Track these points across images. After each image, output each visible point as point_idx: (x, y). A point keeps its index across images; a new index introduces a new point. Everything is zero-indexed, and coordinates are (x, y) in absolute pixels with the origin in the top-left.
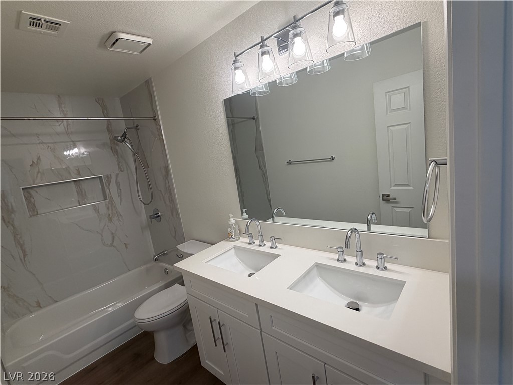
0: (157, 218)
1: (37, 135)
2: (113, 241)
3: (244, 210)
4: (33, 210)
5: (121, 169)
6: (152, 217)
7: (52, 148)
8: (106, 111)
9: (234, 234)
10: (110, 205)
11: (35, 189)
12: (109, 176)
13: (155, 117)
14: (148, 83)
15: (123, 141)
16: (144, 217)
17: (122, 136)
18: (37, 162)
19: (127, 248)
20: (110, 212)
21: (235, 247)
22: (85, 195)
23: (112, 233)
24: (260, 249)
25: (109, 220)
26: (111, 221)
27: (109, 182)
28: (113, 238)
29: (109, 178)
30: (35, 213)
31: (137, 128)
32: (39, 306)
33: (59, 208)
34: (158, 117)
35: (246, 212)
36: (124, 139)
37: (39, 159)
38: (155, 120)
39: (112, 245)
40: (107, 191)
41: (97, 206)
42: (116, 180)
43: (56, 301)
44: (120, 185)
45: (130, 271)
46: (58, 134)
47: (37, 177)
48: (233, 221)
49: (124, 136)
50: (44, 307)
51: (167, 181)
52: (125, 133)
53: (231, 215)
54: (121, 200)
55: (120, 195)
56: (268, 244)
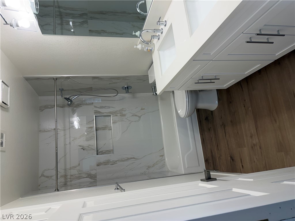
0: (129, 88)
1: (65, 145)
2: (138, 116)
3: (134, 34)
4: (110, 151)
5: (91, 104)
6: (127, 92)
7: (74, 139)
8: (49, 106)
9: (149, 48)
10: (115, 114)
11: (98, 149)
12: (95, 111)
13: (54, 79)
14: (27, 79)
15: (71, 101)
16: (126, 95)
17: (68, 101)
18: (82, 147)
19: (144, 109)
20: (119, 115)
21: (159, 50)
22: (106, 126)
23: (133, 116)
24: (164, 33)
25: (124, 116)
26: (125, 115)
27: (99, 112)
28: (136, 116)
29: (96, 112)
30: (112, 151)
31: (62, 90)
32: (163, 156)
33: (111, 139)
34: (54, 77)
35: (135, 32)
36: (70, 100)
37: (80, 146)
38: (56, 79)
39: (140, 117)
40: (105, 114)
41: (114, 121)
42: (99, 108)
43: (163, 148)
44: (102, 106)
45: (159, 110)
46: (65, 135)
47: (91, 148)
48: (139, 47)
49: (67, 99)
50: (164, 154)
51: (103, 79)
52: (65, 98)
53: (135, 47)
54: (112, 107)
55: (109, 107)
56: (162, 27)
